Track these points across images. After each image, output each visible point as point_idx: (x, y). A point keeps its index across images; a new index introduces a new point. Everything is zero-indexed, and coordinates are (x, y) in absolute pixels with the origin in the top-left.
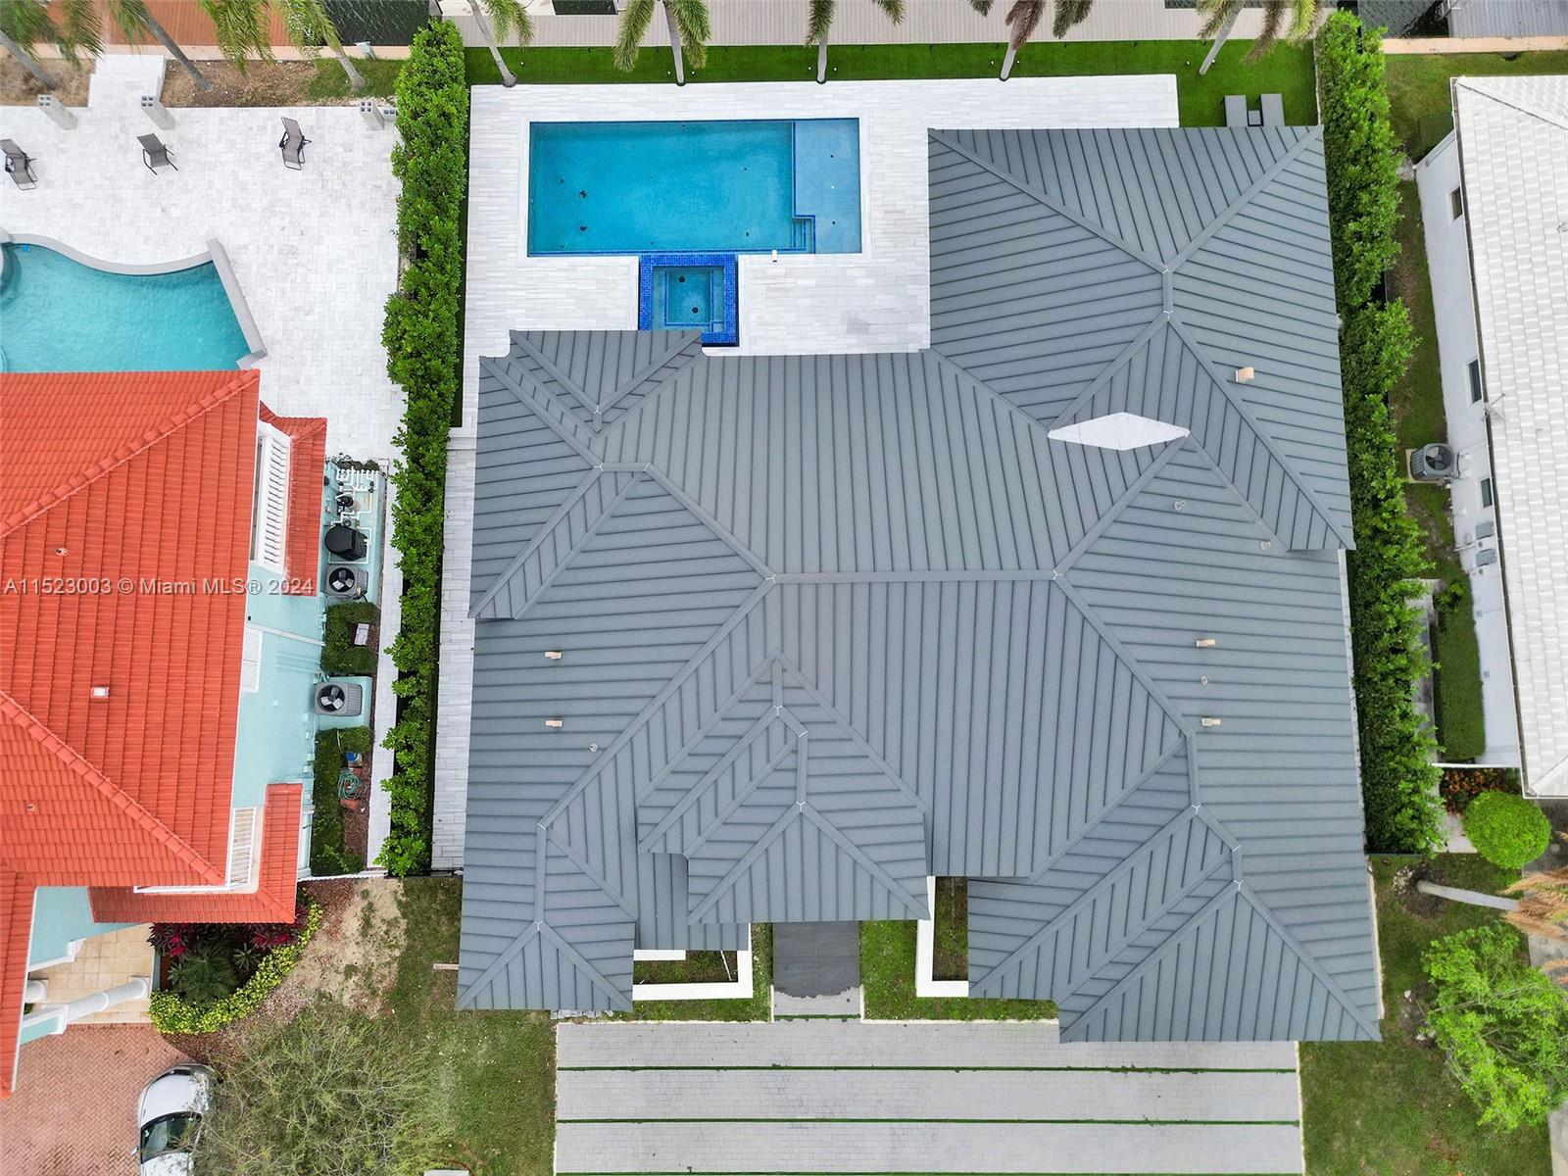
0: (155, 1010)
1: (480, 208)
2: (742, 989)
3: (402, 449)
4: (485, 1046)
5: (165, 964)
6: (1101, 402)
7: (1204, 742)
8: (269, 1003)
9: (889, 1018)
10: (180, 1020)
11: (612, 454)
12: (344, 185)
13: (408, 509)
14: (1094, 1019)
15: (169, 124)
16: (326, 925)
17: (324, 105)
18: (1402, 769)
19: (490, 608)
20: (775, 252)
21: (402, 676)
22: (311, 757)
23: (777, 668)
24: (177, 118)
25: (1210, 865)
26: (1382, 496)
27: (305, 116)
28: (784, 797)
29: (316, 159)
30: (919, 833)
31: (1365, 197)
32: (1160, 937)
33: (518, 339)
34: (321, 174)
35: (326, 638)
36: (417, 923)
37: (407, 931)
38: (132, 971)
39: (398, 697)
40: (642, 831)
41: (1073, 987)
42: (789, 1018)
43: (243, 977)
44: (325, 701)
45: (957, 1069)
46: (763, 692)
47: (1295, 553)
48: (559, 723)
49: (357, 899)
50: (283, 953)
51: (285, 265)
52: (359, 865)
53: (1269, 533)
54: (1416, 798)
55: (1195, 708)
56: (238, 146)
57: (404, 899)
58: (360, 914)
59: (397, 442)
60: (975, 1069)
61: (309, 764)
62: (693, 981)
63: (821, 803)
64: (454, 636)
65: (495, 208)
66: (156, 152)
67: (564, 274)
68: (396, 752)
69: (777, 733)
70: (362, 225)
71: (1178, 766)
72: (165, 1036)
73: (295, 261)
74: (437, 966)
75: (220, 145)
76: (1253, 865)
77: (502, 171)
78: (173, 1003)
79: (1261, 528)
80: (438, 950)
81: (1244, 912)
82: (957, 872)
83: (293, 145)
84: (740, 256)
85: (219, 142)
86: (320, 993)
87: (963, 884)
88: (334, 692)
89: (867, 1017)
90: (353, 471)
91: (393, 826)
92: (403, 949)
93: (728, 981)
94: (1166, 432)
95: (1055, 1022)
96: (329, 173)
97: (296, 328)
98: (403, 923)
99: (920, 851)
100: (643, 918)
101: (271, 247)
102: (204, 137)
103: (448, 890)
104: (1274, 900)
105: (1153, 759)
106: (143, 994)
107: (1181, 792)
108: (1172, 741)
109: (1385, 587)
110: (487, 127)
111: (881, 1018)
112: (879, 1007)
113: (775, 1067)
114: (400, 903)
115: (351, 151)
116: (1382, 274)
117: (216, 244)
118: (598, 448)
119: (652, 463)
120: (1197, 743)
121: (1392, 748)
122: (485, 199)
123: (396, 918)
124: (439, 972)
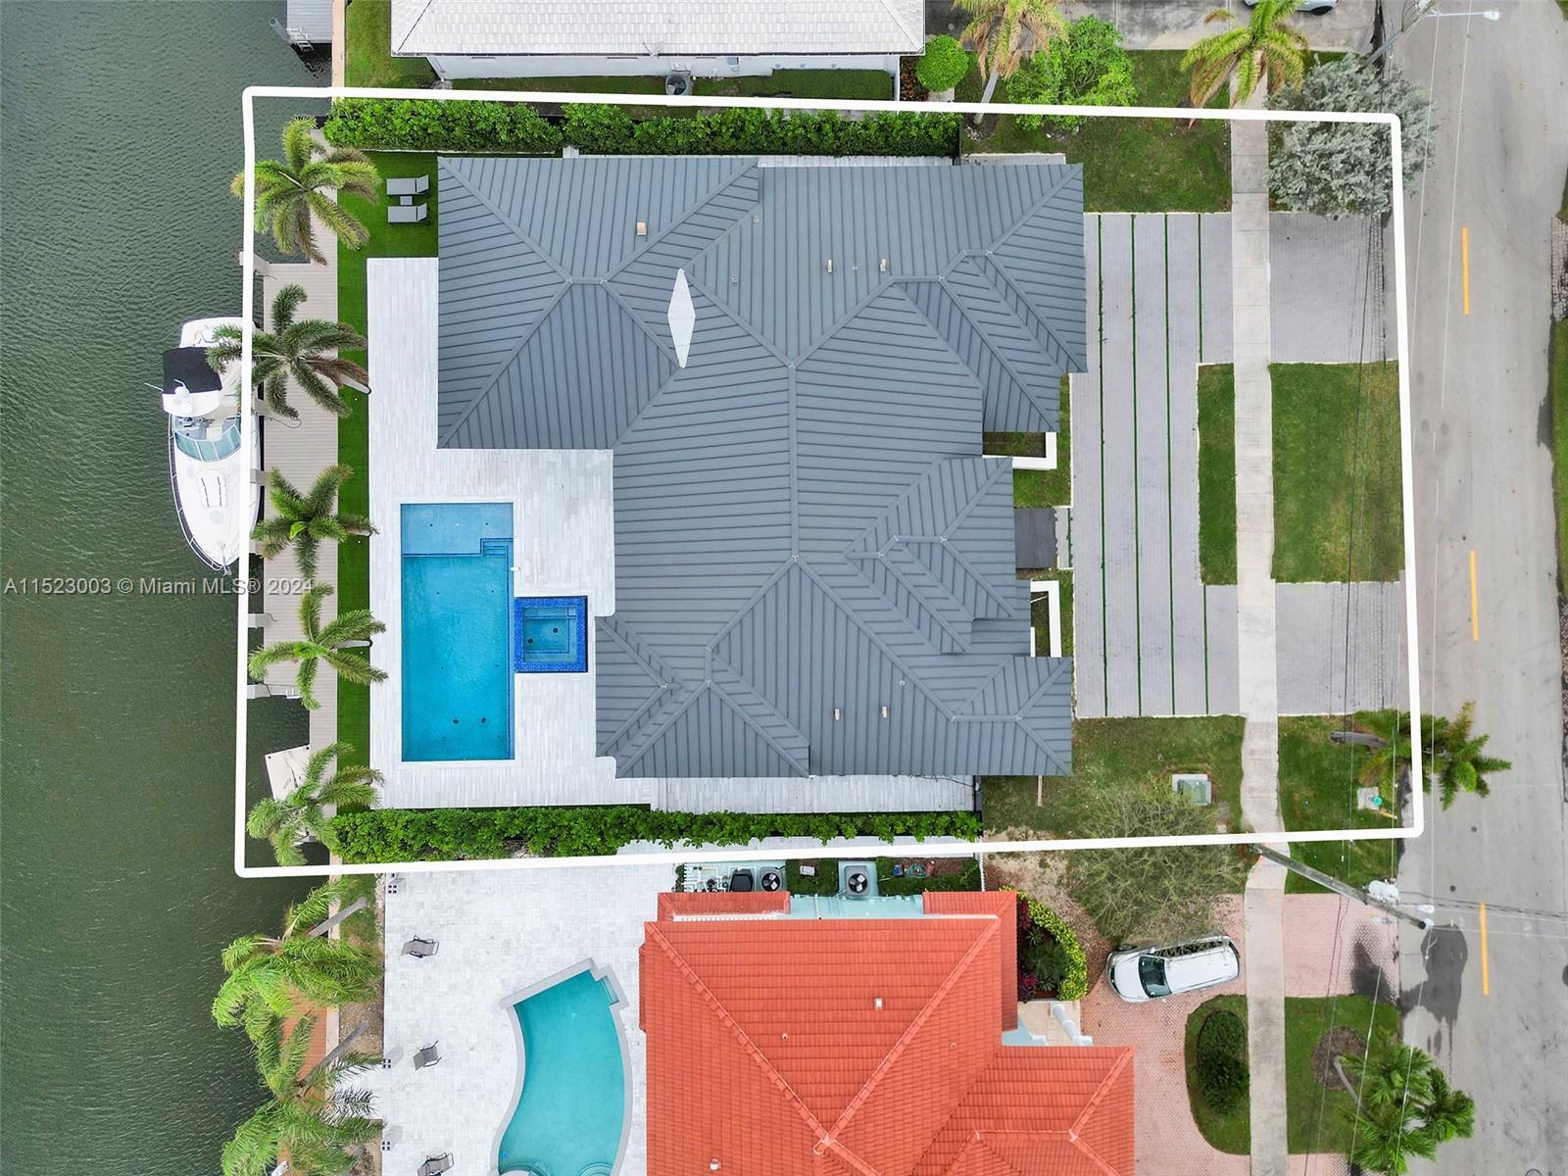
0: (1071, 997)
1: (474, 798)
2: (1052, 588)
3: (674, 842)
4: (1092, 768)
5: (1042, 995)
6: (661, 329)
7: (896, 270)
8: (1065, 919)
9: (1070, 488)
10: (1078, 978)
11: (698, 674)
12: (452, 907)
13: (721, 834)
14: (1072, 349)
15: (398, 1051)
16: (1012, 883)
17: (383, 928)
18: (902, 133)
19: (802, 762)
20: (512, 569)
21: (840, 834)
22: (899, 897)
23: (851, 555)
24: (393, 1046)
25: (976, 270)
26: (709, 131)
27: (392, 944)
28: (937, 550)
29: (430, 931)
30: (956, 463)
31: (482, 125)
32: (1021, 305)
33: (603, 750)
34: (442, 926)
35: (812, 894)
36: (1011, 819)
37: (1016, 826)
38: (1046, 1016)
39: (857, 835)
40: (957, 649)
41: (1052, 362)
42: (1071, 557)
43: (1048, 935)
44: (860, 888)
45: (1103, 442)
46: (868, 566)
47: (761, 198)
48: (884, 709)
49: (994, 863)
50: (1032, 910)
51: (517, 949)
52: (972, 861)
53: (747, 216)
54: (923, 125)
55: (873, 275)
56: (418, 993)
57: (994, 829)
58: (1005, 860)
59: (670, 845)
60: (1102, 431)
61: (903, 899)
62: (1048, 622)
63: (941, 526)
64: (807, 803)
65: (474, 786)
66: (426, 1056)
67: (529, 731)
68: (896, 835)
69: (896, 556)
70: (485, 891)
71: (912, 289)
72: (1088, 992)
74: (1039, 804)
75: (417, 1009)
76: (976, 243)
77: (443, 783)
78: (1068, 985)
79: (744, 221)
80: (1029, 803)
81: (1004, 250)
82: (979, 439)
83: (420, 948)
84: (516, 595)
85: (414, 1010)
86: (1059, 884)
87: (985, 436)
88: (853, 883)
89: (1069, 504)
90: (685, 883)
91: (947, 834)
92: (1028, 828)
93: (1047, 599)
94: (681, 284)
95: (1071, 375)
96: (441, 919)
97: (569, 937)
98: (1010, 829)
99: (968, 462)
100: (1010, 651)
101: (503, 961)
102: (410, 1022)
103: (988, 799)
104: (997, 231)
105: (908, 305)
106: (1060, 1006)
107: (930, 287)
108: (896, 292)
109: (774, 133)
110: (406, 796)
111: (1069, 494)
112: (1063, 495)
113: (1103, 567)
114: (997, 832)
115: (423, 904)
116: (540, 117)
117: (502, 1003)
118: (692, 686)
119: (705, 646)
120: (896, 276)
121: (887, 137)
122: (467, 794)
123: (1008, 835)
124: (1043, 802)
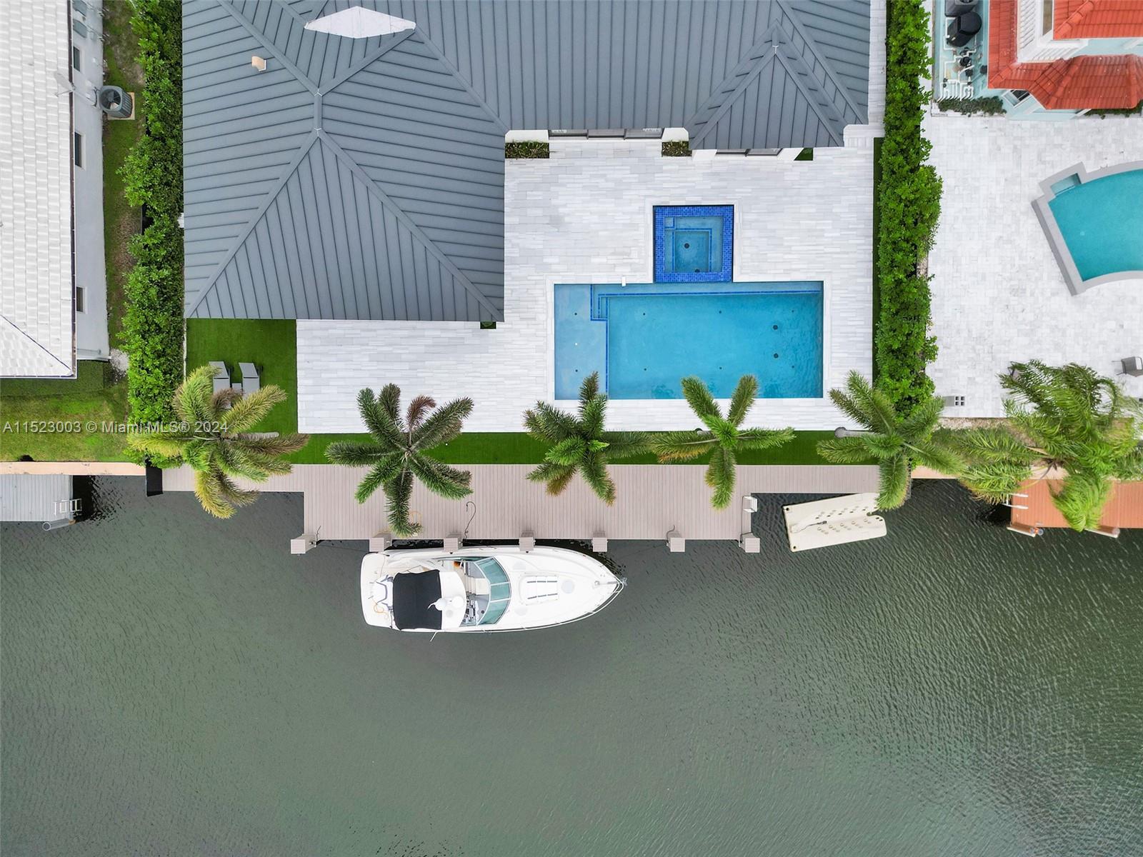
1: (862, 323)
12: (974, 349)
17: (993, 419)
20: (624, 285)
34: (994, 359)
51: (1020, 280)
65: (851, 323)
67: (794, 267)
70: (958, 314)
73: (1012, 283)
84: (652, 281)
96: (987, 359)
97: (1009, 226)
101: (1032, 294)
115: (969, 378)
122: (859, 331)
